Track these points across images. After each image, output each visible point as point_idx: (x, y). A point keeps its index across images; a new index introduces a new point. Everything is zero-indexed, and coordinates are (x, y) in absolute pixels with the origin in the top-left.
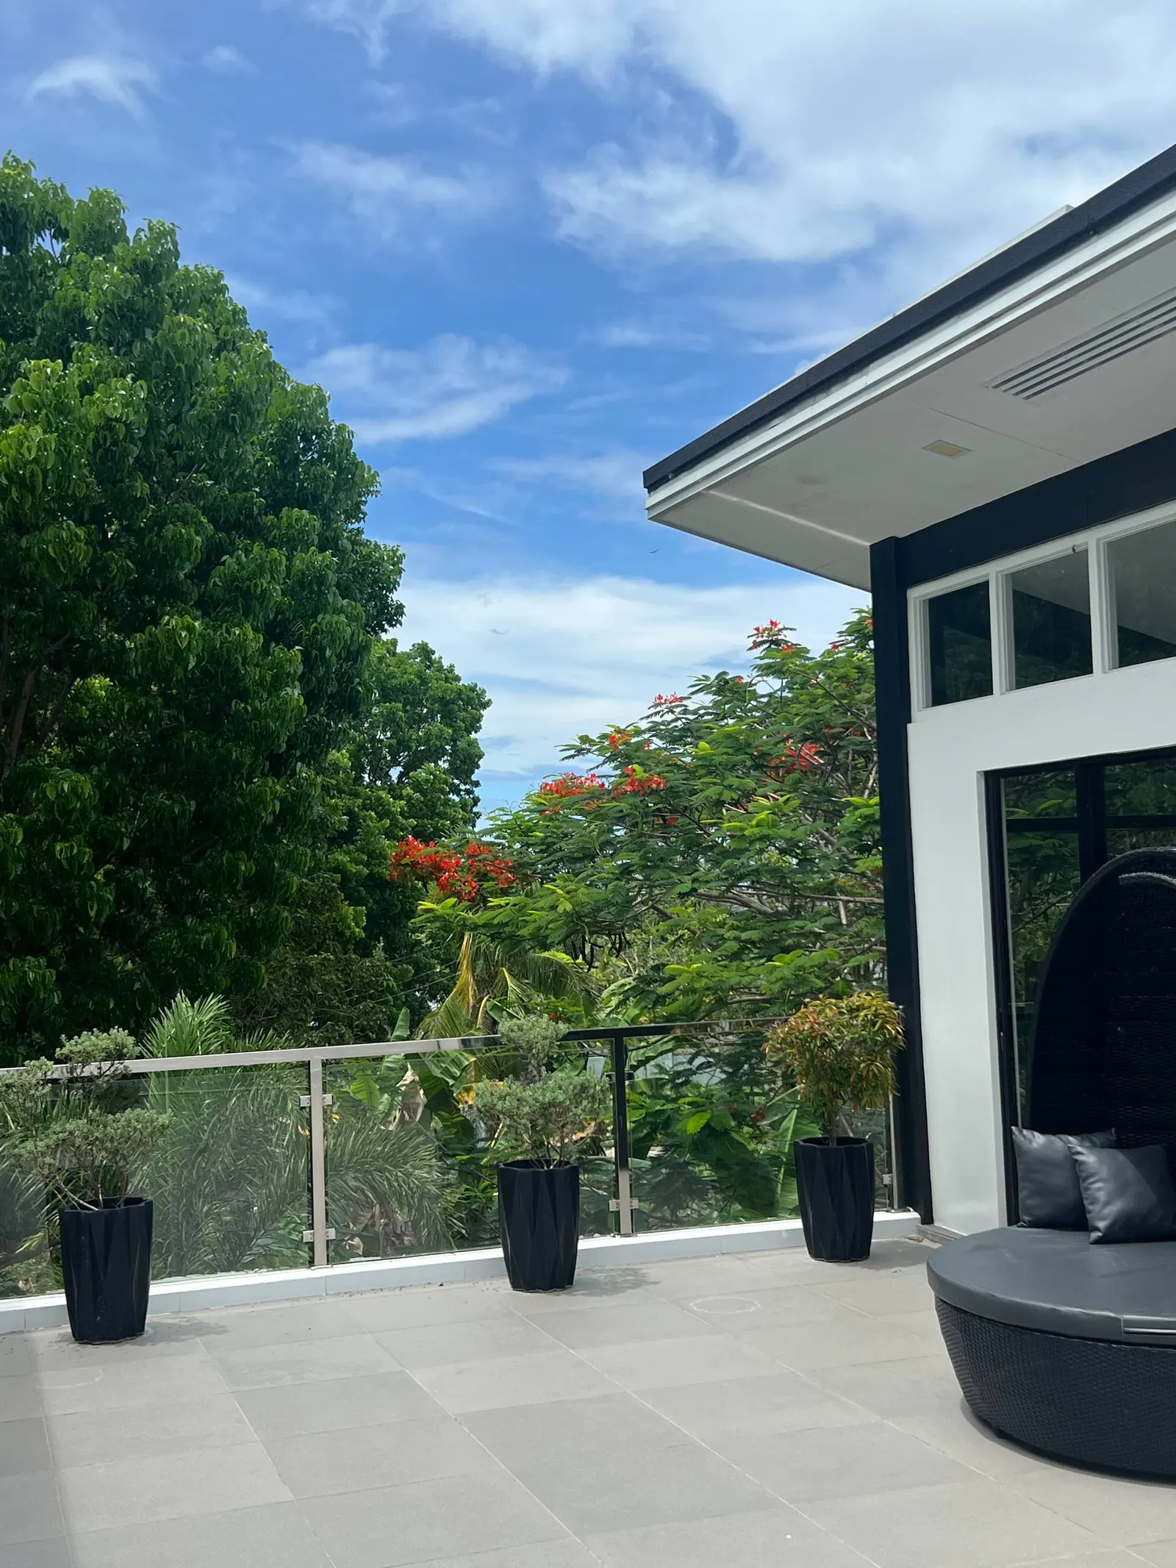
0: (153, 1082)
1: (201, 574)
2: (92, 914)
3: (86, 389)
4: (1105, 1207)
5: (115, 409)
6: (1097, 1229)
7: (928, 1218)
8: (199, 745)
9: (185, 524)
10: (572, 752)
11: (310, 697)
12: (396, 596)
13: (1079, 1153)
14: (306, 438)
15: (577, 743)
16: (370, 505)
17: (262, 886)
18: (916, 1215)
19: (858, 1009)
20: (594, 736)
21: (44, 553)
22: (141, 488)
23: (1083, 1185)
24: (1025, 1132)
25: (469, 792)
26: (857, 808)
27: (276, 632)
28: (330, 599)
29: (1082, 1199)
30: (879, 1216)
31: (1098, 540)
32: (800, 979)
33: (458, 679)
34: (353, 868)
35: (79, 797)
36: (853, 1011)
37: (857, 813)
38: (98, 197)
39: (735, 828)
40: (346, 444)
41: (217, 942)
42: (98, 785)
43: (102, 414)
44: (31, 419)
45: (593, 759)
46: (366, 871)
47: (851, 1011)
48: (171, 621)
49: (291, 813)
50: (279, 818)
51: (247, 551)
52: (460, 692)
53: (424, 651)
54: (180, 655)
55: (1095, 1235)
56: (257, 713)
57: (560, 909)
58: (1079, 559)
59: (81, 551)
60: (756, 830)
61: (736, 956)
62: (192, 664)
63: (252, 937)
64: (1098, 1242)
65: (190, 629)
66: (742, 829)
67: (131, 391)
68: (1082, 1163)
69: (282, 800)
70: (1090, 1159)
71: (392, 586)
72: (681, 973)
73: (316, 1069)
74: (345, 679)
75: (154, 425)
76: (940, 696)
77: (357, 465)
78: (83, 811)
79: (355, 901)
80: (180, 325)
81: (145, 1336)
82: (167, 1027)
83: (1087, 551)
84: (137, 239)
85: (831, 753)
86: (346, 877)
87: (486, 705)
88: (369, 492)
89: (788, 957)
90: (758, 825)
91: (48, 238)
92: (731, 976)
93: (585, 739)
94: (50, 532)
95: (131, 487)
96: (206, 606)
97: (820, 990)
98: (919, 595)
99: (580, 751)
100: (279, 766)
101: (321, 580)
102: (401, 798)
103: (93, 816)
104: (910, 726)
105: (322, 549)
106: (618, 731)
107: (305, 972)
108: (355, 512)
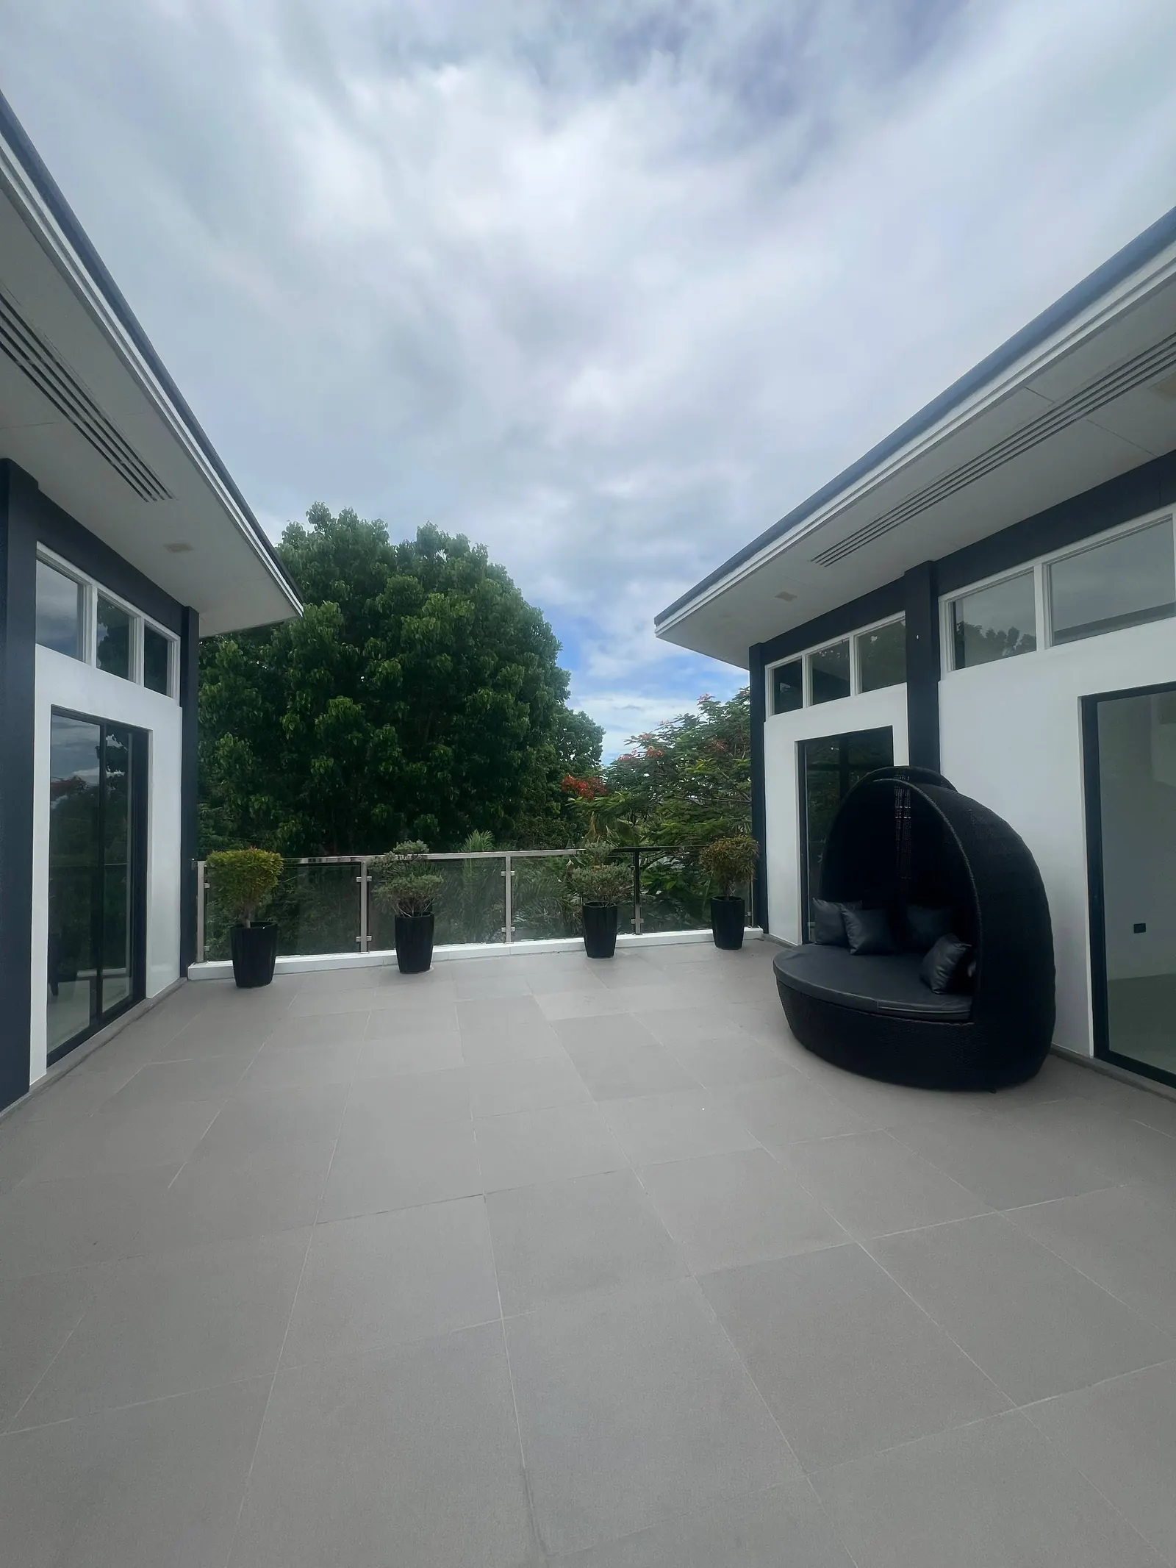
0: (466, 862)
1: (493, 675)
2: (452, 799)
3: (452, 605)
4: (858, 939)
5: (463, 613)
6: (854, 948)
7: (766, 931)
8: (491, 738)
9: (488, 656)
10: (628, 742)
11: (533, 722)
12: (568, 689)
13: (845, 912)
14: (534, 627)
15: (631, 739)
16: (559, 654)
17: (514, 791)
18: (762, 929)
19: (740, 842)
20: (637, 737)
21: (436, 666)
22: (471, 642)
23: (847, 927)
24: (819, 900)
25: (597, 764)
26: (738, 763)
27: (521, 697)
28: (541, 685)
29: (846, 934)
30: (746, 929)
31: (854, 636)
32: (712, 830)
33: (594, 724)
34: (555, 789)
35: (447, 756)
36: (738, 843)
37: (739, 765)
38: (459, 536)
39: (690, 770)
40: (548, 630)
41: (497, 810)
42: (454, 751)
43: (457, 614)
44: (431, 615)
45: (636, 745)
46: (560, 791)
47: (737, 843)
48: (481, 691)
49: (524, 765)
50: (520, 766)
51: (510, 667)
52: (595, 728)
53: (582, 714)
54: (484, 704)
55: (853, 951)
56: (512, 727)
57: (620, 801)
58: (845, 645)
59: (449, 665)
60: (698, 771)
61: (688, 821)
62: (489, 707)
63: (511, 810)
64: (855, 954)
65: (488, 694)
66: (693, 771)
67: (469, 606)
68: (846, 916)
69: (521, 759)
70: (850, 915)
71: (566, 685)
72: (667, 826)
73: (508, 860)
74: (546, 717)
75: (477, 619)
76: (779, 709)
77: (553, 637)
78: (448, 761)
79: (557, 801)
80: (488, 582)
81: (430, 970)
82: (470, 842)
83: (849, 641)
84: (473, 550)
85: (728, 743)
86: (554, 792)
87: (604, 734)
88: (558, 650)
89: (709, 821)
90: (699, 769)
91: (442, 553)
92: (687, 829)
93: (633, 737)
94: (438, 658)
95: (468, 642)
96: (496, 687)
97: (723, 835)
98: (769, 668)
99: (631, 742)
100: (521, 747)
101: (538, 679)
102: (573, 765)
103: (452, 763)
104: (765, 723)
105: (538, 667)
106: (646, 734)
107: (531, 824)
108: (553, 657)
